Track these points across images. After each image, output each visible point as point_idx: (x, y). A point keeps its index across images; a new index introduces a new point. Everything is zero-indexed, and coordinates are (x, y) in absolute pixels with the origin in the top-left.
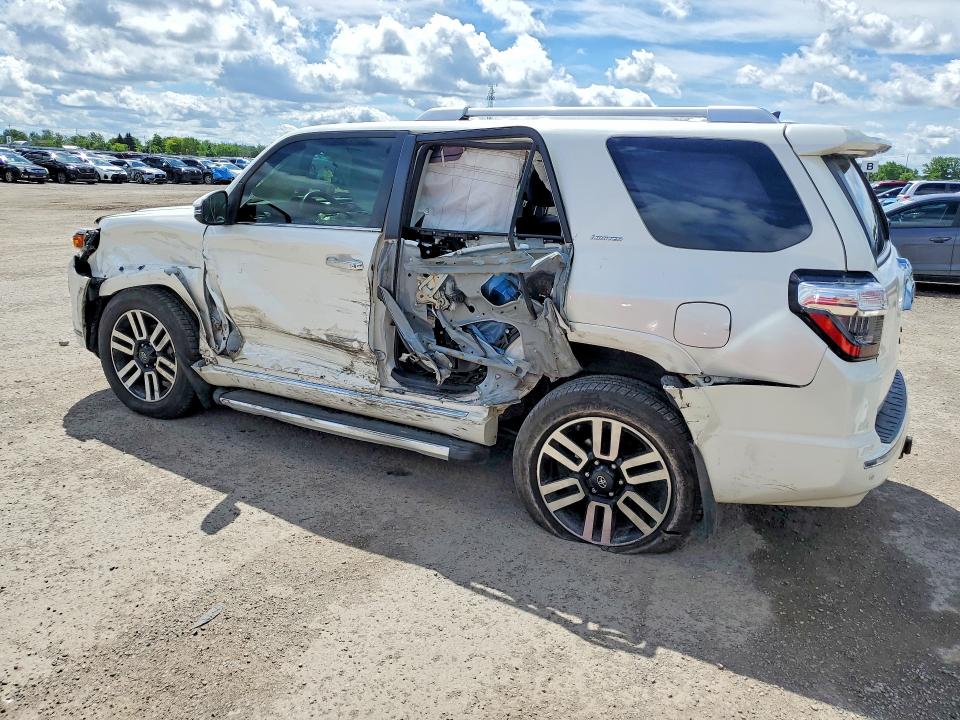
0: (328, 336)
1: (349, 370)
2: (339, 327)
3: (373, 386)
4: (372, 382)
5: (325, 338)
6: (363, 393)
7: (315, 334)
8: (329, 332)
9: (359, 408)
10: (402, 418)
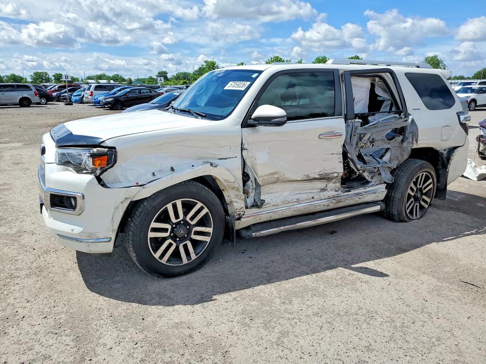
0: (320, 175)
1: (323, 190)
2: (326, 168)
3: (337, 193)
4: (336, 191)
5: (318, 177)
6: (333, 197)
7: (312, 176)
8: (321, 173)
9: (332, 206)
10: (351, 202)
